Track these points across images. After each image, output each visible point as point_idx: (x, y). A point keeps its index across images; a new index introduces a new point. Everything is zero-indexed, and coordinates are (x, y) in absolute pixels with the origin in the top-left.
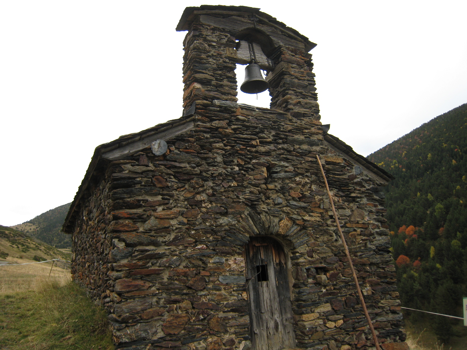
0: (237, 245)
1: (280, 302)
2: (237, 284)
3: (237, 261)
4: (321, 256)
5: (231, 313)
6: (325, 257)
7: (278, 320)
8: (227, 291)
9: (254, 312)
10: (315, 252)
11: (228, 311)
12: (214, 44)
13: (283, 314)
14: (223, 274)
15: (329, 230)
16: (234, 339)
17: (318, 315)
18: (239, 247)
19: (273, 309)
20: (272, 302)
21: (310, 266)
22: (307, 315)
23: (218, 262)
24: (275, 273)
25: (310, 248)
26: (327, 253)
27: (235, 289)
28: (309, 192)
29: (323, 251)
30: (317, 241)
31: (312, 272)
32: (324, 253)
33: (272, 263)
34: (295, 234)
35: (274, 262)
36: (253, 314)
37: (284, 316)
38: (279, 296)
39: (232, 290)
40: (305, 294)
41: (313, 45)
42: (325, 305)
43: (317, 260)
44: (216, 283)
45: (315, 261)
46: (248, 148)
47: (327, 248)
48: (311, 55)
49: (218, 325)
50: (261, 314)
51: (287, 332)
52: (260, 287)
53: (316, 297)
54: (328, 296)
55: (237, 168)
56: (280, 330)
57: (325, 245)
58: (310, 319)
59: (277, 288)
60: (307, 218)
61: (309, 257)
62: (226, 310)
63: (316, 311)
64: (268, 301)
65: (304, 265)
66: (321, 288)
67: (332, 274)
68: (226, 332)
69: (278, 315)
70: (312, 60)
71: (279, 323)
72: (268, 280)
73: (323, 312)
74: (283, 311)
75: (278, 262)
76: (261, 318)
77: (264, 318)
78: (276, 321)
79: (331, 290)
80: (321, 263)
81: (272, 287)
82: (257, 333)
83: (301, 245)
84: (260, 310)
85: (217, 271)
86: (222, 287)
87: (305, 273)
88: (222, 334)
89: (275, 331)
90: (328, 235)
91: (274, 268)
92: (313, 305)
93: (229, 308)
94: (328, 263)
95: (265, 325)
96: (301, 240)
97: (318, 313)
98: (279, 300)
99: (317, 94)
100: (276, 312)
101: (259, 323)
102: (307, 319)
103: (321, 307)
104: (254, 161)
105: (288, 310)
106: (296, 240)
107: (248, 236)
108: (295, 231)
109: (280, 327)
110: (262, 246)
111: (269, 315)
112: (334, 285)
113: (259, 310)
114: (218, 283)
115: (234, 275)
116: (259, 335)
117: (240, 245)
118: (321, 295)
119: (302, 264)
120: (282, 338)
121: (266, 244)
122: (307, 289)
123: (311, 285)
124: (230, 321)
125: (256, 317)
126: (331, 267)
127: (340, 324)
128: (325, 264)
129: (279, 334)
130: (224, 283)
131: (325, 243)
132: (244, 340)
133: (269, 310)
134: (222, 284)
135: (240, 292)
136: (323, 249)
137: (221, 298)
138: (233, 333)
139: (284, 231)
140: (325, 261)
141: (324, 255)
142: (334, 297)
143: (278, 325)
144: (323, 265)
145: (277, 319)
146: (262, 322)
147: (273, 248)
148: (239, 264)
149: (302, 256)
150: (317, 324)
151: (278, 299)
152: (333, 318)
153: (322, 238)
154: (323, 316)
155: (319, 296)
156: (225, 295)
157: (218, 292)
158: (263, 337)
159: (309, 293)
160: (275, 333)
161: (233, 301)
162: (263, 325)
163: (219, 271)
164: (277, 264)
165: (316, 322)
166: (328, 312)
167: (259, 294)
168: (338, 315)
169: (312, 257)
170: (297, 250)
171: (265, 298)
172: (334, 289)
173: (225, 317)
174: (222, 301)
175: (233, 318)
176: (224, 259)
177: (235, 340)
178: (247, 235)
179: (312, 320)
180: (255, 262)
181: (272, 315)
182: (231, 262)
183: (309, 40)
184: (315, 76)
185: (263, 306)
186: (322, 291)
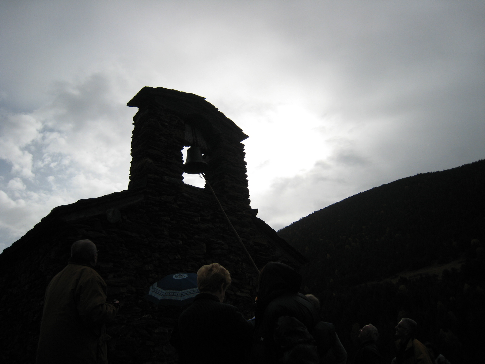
12: (167, 124)
28: (241, 269)
41: (246, 137)
46: (191, 224)
48: (243, 145)
55: (181, 242)
60: (239, 293)
70: (244, 150)
99: (248, 180)
104: (196, 237)
183: (243, 132)
184: (246, 164)
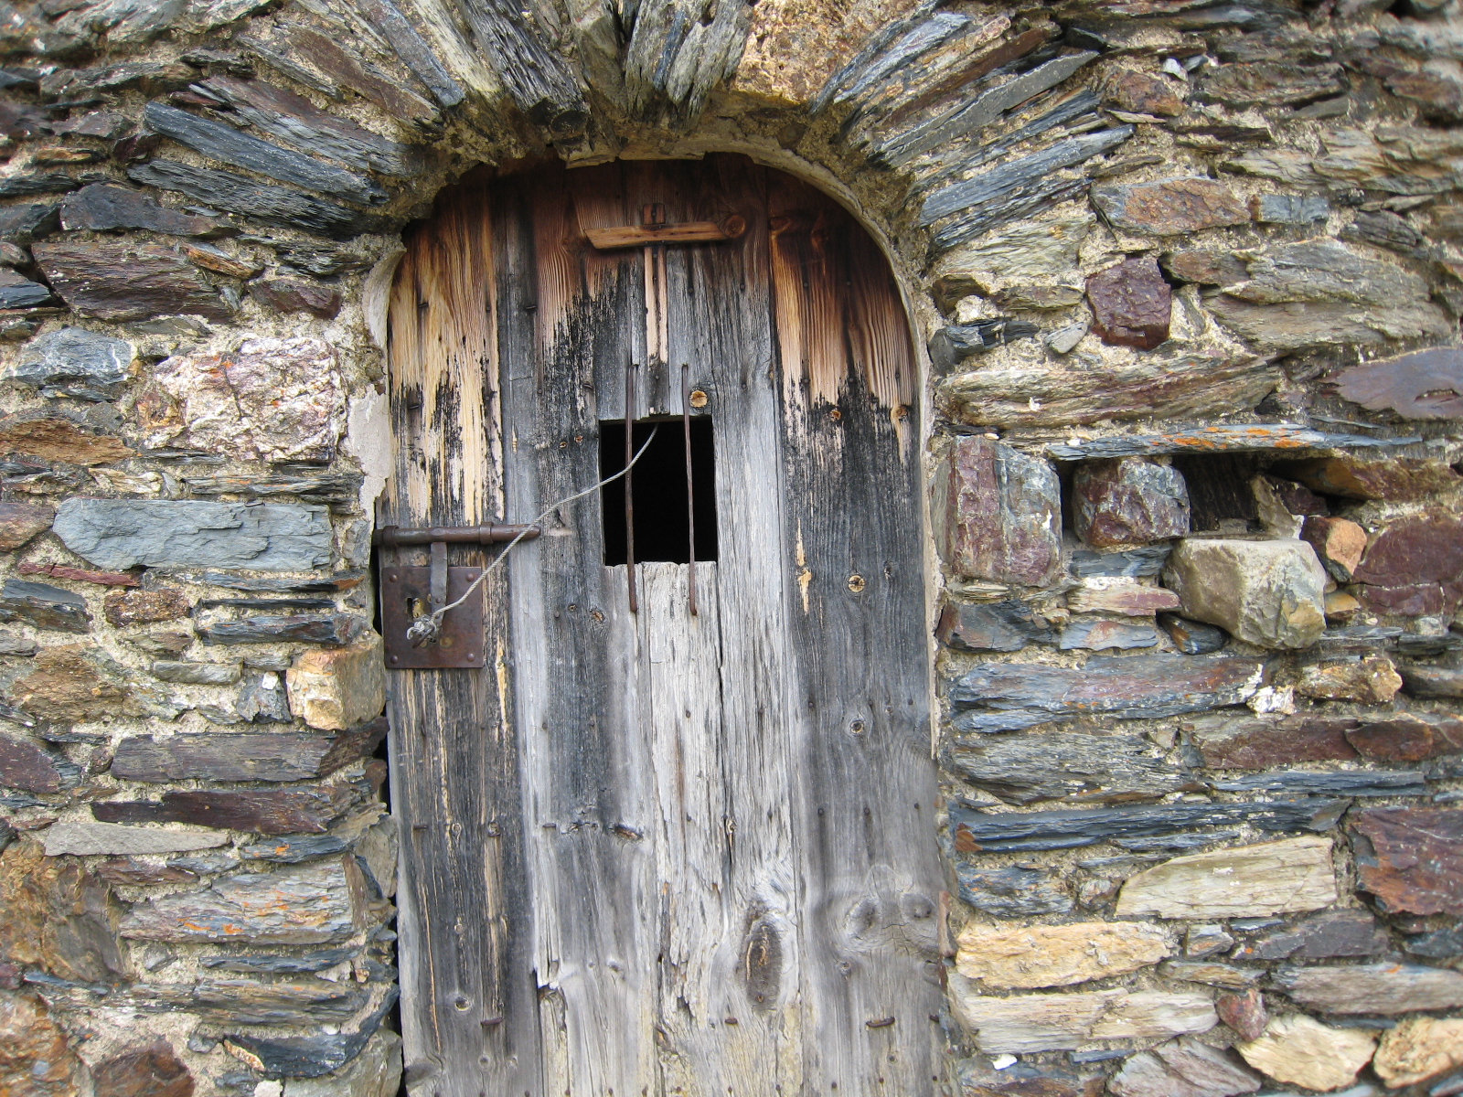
0: (249, 217)
1: (814, 761)
2: (231, 578)
3: (239, 370)
4: (1276, 332)
5: (176, 827)
6: (1322, 351)
7: (784, 915)
8: (132, 632)
9: (546, 817)
10: (1204, 288)
11: (140, 812)
13: (842, 865)
14: (103, 484)
15: (1422, 54)
16: (179, 1050)
17: (1158, 943)
18: (283, 237)
19: (743, 809)
20: (738, 755)
21: (1119, 432)
22: (1005, 929)
23: (62, 380)
24: (794, 490)
25: (1127, 244)
26: (1366, 303)
27: (209, 619)
29: (1303, 279)
30: (1239, 172)
31: (1136, 501)
32: (1313, 303)
33: (764, 399)
34: (947, 89)
35: (793, 394)
36: (535, 833)
37: (843, 883)
38: (812, 702)
39: (186, 626)
40: (1010, 717)
42: (1268, 848)
43: (1217, 371)
44: (35, 558)
45: (1178, 386)
47: (1364, 254)
49: (40, 919)
50: (615, 842)
51: (861, 1016)
52: (619, 614)
53: (1158, 766)
54: (1322, 756)
56: (787, 990)
57: (1336, 222)
58: (1046, 979)
59: (804, 627)
61: (1109, 340)
62: (126, 796)
63: (1136, 899)
64: (698, 744)
65: (1029, 424)
66: (1234, 673)
67: (1408, 534)
68: (111, 981)
69: (787, 868)
71: (788, 939)
72: (708, 551)
73: (1230, 922)
74: (846, 837)
75: (828, 387)
76: (611, 874)
77: (639, 876)
78: (756, 912)
79: (1369, 700)
80: (1268, 408)
81: (747, 620)
82: (559, 994)
83: (1013, 214)
84: (607, 809)
85: (45, 453)
86: (94, 600)
87: (1039, 503)
88: (80, 995)
89: (738, 994)
90: (1396, 106)
91: (787, 447)
92: (1104, 834)
93: (151, 779)
94: (1361, 412)
95: (644, 936)
96: (1019, 157)
97: (1157, 918)
98: (814, 741)
100: (769, 839)
101: (590, 914)
102: (1003, 974)
103: (1209, 866)
105: (893, 837)
106: (953, 153)
107: (385, 128)
108: (946, 59)
109: (789, 968)
110: (655, 246)
111: (695, 856)
112: (1410, 652)
113: (592, 802)
114: (58, 557)
115: (203, 494)
116: (584, 1015)
117: (287, 222)
118: (1223, 752)
119: (1007, 411)
120: (810, 1062)
121: (704, 231)
122: (1043, 673)
123: (1101, 639)
124: (155, 896)
125: (564, 858)
126: (1391, 462)
127: (1437, 1064)
128: (1316, 426)
129: (776, 1023)
130: (115, 560)
131: (1343, 202)
132: (267, 1076)
133: (700, 817)
134: (84, 569)
135: (277, 653)
136: (1315, 260)
137: (70, 688)
138: (173, 1003)
139: (792, 67)
140: (1323, 391)
141: (1321, 331)
142: (1390, 775)
143: (776, 953)
144: (1292, 433)
145: (774, 901)
146: (621, 906)
147: (779, 263)
148: (258, 401)
149: (1013, 334)
150: (1118, 1028)
151: (796, 732)
152: (1351, 990)
153: (1309, 139)
154: (1224, 954)
155: (1202, 759)
156: (117, 671)
157: (55, 641)
158: (622, 1028)
159: (1073, 716)
160: (743, 1010)
161: (195, 724)
162: (623, 936)
163: (68, 453)
164: (817, 415)
165: (1109, 1007)
166: (1286, 920)
167: (603, 671)
168: (1420, 960)
169: (1152, 339)
170: (965, 263)
171: (662, 715)
172: (1412, 691)
173: (112, 857)
174: (86, 718)
175: (180, 871)
176: (123, 352)
177: (194, 1066)
178: (375, 126)
179: (1077, 987)
180: (593, 389)
181: (728, 861)
182: (183, 377)
185: (637, 779)
186: (1244, 708)
